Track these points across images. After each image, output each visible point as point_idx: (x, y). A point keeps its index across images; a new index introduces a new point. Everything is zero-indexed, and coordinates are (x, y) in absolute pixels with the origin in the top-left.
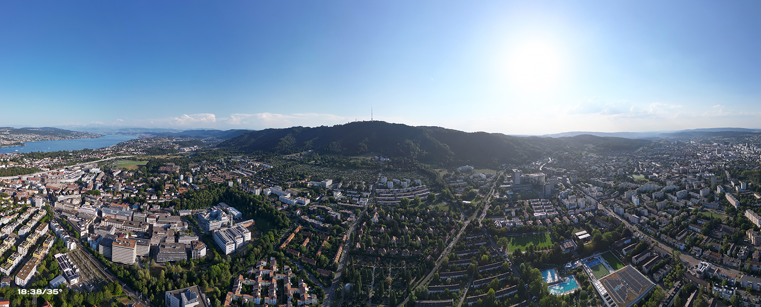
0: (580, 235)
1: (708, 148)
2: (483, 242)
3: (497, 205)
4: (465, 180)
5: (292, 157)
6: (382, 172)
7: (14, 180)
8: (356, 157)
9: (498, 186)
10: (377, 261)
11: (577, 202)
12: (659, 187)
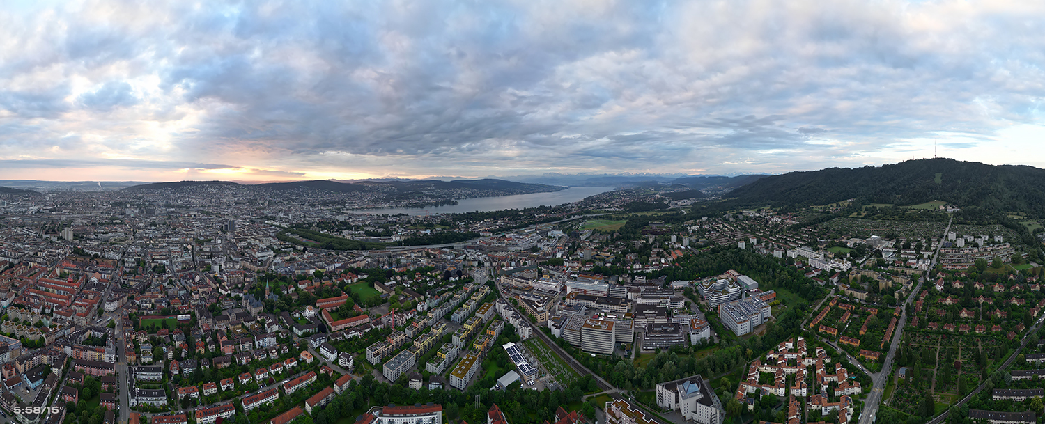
5: (825, 208)
6: (949, 225)
7: (444, 249)
8: (914, 207)
10: (942, 339)
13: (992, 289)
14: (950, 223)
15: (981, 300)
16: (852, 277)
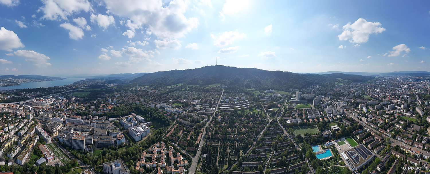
0: (333, 128)
2: (280, 131)
3: (288, 111)
4: (269, 97)
5: (171, 87)
7: (15, 104)
8: (208, 86)
9: (288, 101)
10: (221, 142)
11: (332, 110)
12: (379, 102)
14: (223, 93)
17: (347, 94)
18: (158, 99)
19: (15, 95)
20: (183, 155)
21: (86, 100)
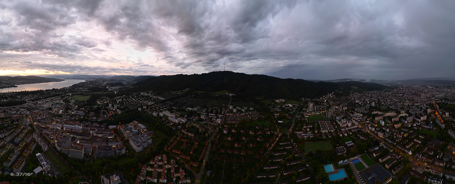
0: (348, 144)
1: (427, 90)
2: (290, 147)
3: (299, 123)
4: (280, 108)
5: (177, 93)
6: (230, 102)
7: (11, 109)
8: (215, 93)
9: (299, 112)
10: (226, 157)
11: (347, 123)
12: (397, 114)
13: (249, 133)
14: (230, 101)
15: (244, 139)
16: (187, 126)
17: (362, 105)
18: (162, 106)
19: (11, 98)
20: (186, 171)
21: (86, 105)
